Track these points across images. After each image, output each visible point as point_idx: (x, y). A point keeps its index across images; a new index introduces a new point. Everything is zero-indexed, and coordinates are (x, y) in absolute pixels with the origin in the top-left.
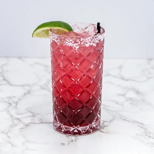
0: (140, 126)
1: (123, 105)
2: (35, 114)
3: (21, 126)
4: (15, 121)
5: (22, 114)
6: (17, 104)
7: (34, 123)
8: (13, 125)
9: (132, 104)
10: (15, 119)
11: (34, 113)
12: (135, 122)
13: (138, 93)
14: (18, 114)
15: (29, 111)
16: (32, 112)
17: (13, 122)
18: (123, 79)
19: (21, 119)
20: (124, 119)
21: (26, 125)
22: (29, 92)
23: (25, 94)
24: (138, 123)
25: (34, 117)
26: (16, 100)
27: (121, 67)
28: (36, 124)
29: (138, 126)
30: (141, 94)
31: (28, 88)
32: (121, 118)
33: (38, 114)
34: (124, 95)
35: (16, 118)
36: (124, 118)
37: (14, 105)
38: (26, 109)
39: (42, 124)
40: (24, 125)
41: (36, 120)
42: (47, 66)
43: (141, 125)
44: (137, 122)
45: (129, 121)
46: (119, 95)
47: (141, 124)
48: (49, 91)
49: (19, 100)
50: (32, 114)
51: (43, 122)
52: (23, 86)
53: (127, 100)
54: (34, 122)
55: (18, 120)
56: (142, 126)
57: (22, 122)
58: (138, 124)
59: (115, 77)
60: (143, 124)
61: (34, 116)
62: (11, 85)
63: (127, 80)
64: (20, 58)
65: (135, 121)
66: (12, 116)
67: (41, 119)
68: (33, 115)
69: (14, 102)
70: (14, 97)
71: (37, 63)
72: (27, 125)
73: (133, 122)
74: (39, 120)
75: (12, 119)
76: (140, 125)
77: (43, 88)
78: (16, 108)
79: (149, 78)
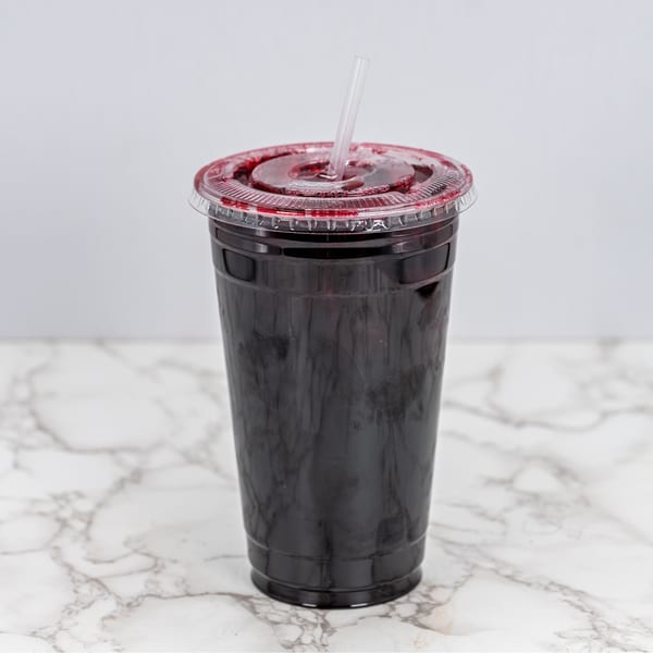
0: (572, 604)
1: (503, 522)
2: (160, 562)
3: (107, 606)
4: (85, 589)
5: (112, 562)
6: (90, 523)
7: (159, 597)
8: (76, 603)
9: (540, 516)
10: (83, 579)
11: (157, 559)
12: (553, 588)
13: (562, 472)
14: (95, 562)
15: (136, 551)
16: (148, 555)
17: (76, 592)
18: (504, 418)
19: (105, 582)
20: (507, 577)
21: (125, 602)
22: (137, 476)
23: (121, 484)
24: (565, 591)
25: (156, 573)
26: (84, 506)
27: (495, 375)
28: (165, 598)
29: (566, 601)
30: (575, 477)
31: (131, 460)
32: (497, 572)
33: (175, 561)
34: (507, 483)
35: (85, 576)
36: (508, 572)
37: (79, 525)
38: (126, 544)
39: (187, 598)
40: (118, 603)
41: (167, 584)
42: (206, 374)
43: (578, 599)
44: (562, 588)
45: (529, 584)
47: (578, 593)
49: (100, 505)
50: (148, 562)
51: (192, 591)
52: (112, 451)
53: (521, 503)
54: (159, 591)
55: (95, 583)
56: (580, 603)
57: (110, 593)
58: (565, 594)
59: (475, 411)
60: (583, 592)
61: (157, 567)
62: (68, 449)
63: (520, 424)
64: (100, 342)
65: (552, 583)
66: (71, 568)
67: (184, 581)
68: (156, 565)
69: (77, 515)
70: (80, 495)
71: (167, 363)
72: (129, 605)
73: (547, 589)
74: (177, 585)
75: (73, 581)
76: (574, 599)
77: (190, 459)
78: (88, 539)
79: (605, 415)
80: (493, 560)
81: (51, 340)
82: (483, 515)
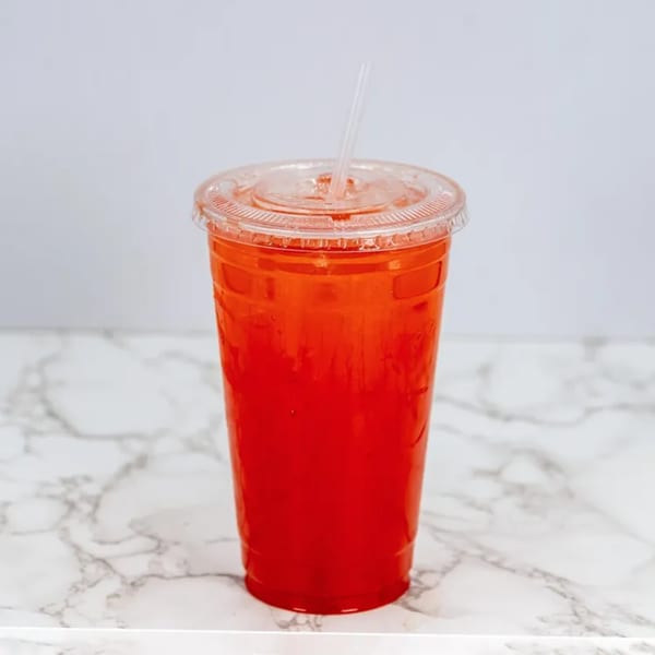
0: (554, 590)
1: (490, 511)
2: (163, 545)
3: (113, 585)
4: (92, 569)
5: (117, 543)
6: (96, 506)
7: (161, 577)
8: (83, 581)
9: (525, 506)
10: (90, 559)
11: (160, 541)
12: (536, 574)
13: (548, 465)
14: (102, 543)
15: (140, 533)
16: (152, 537)
17: (82, 571)
18: (493, 414)
19: (110, 562)
20: (494, 563)
21: (129, 581)
22: (142, 462)
23: (127, 469)
24: (548, 578)
25: (160, 554)
26: (92, 489)
27: (485, 371)
28: (168, 579)
29: (549, 587)
31: (137, 447)
32: (483, 558)
33: (177, 543)
34: (495, 474)
35: (91, 556)
36: (494, 558)
37: (86, 508)
38: (131, 525)
39: (188, 579)
40: (123, 583)
41: (169, 566)
42: (209, 366)
43: (560, 585)
44: (545, 575)
45: (513, 571)
46: (480, 473)
47: (559, 580)
48: (218, 457)
49: (107, 489)
50: (153, 544)
51: (191, 572)
52: (119, 438)
53: (507, 493)
54: (160, 572)
55: (101, 564)
56: (562, 590)
57: (115, 572)
58: (548, 581)
59: (465, 406)
60: (565, 580)
61: (160, 548)
62: (77, 435)
63: (508, 418)
64: (108, 333)
65: (536, 570)
66: (77, 549)
67: (185, 562)
68: (159, 547)
69: (86, 498)
70: (88, 479)
71: (173, 355)
72: (133, 584)
73: (531, 575)
74: (178, 565)
75: (80, 560)
76: (556, 585)
77: (193, 446)
78: (95, 521)
79: (590, 411)
80: (480, 547)
81: (62, 330)
82: (471, 504)
